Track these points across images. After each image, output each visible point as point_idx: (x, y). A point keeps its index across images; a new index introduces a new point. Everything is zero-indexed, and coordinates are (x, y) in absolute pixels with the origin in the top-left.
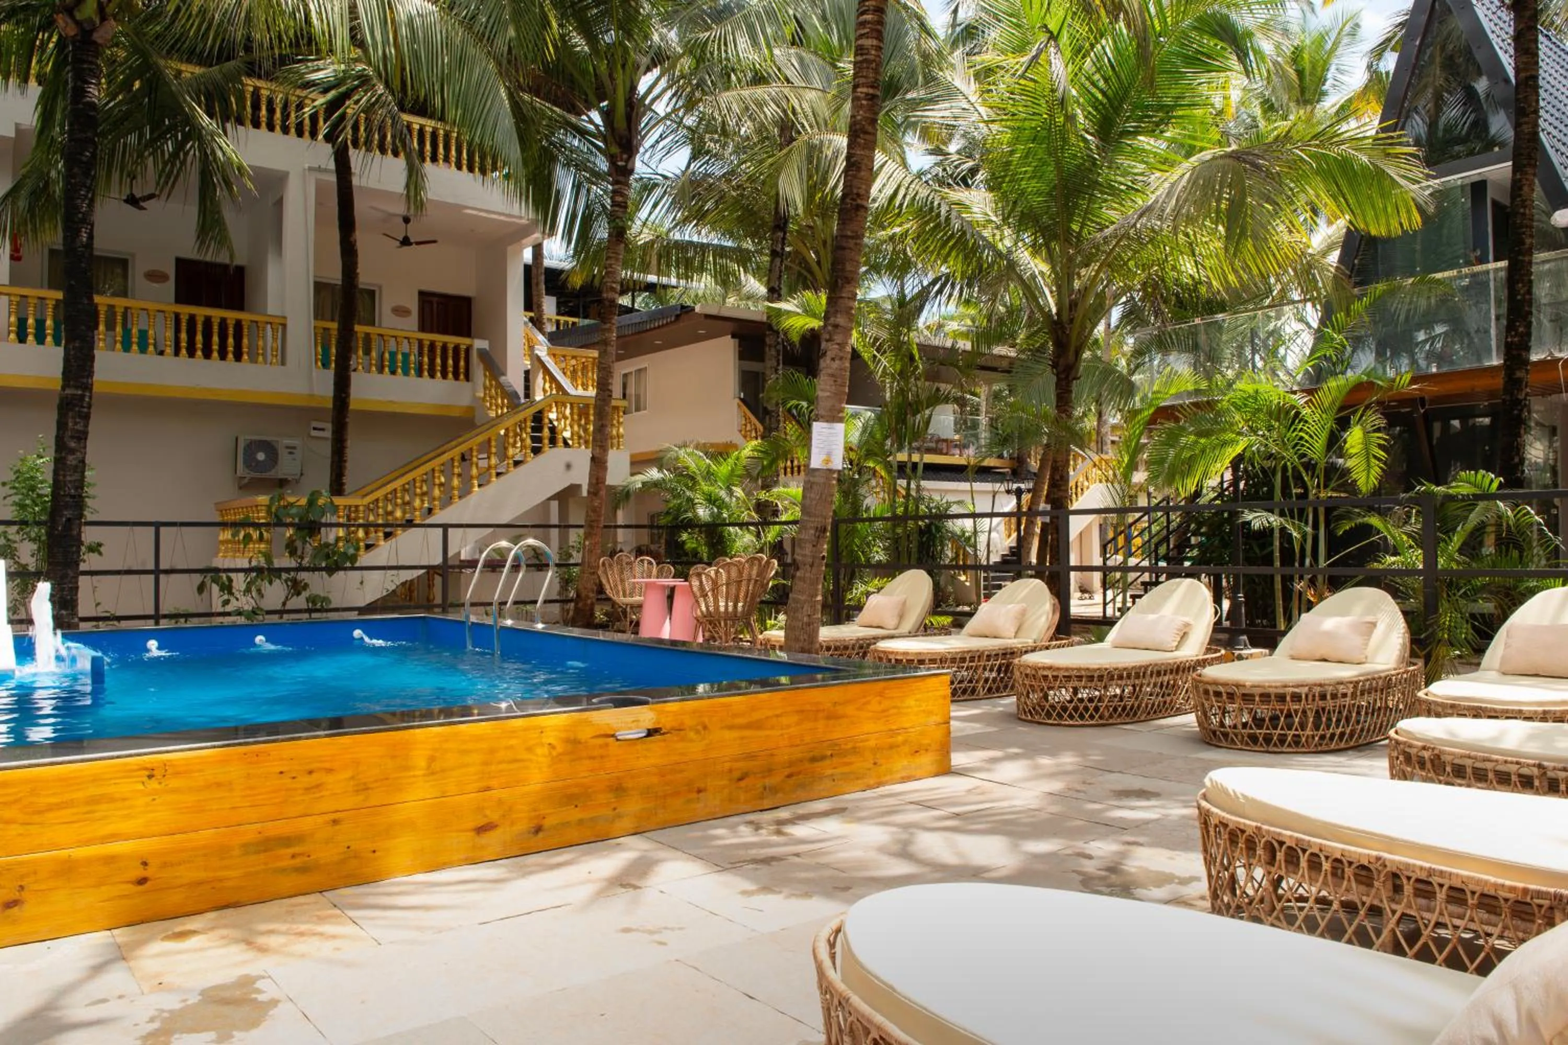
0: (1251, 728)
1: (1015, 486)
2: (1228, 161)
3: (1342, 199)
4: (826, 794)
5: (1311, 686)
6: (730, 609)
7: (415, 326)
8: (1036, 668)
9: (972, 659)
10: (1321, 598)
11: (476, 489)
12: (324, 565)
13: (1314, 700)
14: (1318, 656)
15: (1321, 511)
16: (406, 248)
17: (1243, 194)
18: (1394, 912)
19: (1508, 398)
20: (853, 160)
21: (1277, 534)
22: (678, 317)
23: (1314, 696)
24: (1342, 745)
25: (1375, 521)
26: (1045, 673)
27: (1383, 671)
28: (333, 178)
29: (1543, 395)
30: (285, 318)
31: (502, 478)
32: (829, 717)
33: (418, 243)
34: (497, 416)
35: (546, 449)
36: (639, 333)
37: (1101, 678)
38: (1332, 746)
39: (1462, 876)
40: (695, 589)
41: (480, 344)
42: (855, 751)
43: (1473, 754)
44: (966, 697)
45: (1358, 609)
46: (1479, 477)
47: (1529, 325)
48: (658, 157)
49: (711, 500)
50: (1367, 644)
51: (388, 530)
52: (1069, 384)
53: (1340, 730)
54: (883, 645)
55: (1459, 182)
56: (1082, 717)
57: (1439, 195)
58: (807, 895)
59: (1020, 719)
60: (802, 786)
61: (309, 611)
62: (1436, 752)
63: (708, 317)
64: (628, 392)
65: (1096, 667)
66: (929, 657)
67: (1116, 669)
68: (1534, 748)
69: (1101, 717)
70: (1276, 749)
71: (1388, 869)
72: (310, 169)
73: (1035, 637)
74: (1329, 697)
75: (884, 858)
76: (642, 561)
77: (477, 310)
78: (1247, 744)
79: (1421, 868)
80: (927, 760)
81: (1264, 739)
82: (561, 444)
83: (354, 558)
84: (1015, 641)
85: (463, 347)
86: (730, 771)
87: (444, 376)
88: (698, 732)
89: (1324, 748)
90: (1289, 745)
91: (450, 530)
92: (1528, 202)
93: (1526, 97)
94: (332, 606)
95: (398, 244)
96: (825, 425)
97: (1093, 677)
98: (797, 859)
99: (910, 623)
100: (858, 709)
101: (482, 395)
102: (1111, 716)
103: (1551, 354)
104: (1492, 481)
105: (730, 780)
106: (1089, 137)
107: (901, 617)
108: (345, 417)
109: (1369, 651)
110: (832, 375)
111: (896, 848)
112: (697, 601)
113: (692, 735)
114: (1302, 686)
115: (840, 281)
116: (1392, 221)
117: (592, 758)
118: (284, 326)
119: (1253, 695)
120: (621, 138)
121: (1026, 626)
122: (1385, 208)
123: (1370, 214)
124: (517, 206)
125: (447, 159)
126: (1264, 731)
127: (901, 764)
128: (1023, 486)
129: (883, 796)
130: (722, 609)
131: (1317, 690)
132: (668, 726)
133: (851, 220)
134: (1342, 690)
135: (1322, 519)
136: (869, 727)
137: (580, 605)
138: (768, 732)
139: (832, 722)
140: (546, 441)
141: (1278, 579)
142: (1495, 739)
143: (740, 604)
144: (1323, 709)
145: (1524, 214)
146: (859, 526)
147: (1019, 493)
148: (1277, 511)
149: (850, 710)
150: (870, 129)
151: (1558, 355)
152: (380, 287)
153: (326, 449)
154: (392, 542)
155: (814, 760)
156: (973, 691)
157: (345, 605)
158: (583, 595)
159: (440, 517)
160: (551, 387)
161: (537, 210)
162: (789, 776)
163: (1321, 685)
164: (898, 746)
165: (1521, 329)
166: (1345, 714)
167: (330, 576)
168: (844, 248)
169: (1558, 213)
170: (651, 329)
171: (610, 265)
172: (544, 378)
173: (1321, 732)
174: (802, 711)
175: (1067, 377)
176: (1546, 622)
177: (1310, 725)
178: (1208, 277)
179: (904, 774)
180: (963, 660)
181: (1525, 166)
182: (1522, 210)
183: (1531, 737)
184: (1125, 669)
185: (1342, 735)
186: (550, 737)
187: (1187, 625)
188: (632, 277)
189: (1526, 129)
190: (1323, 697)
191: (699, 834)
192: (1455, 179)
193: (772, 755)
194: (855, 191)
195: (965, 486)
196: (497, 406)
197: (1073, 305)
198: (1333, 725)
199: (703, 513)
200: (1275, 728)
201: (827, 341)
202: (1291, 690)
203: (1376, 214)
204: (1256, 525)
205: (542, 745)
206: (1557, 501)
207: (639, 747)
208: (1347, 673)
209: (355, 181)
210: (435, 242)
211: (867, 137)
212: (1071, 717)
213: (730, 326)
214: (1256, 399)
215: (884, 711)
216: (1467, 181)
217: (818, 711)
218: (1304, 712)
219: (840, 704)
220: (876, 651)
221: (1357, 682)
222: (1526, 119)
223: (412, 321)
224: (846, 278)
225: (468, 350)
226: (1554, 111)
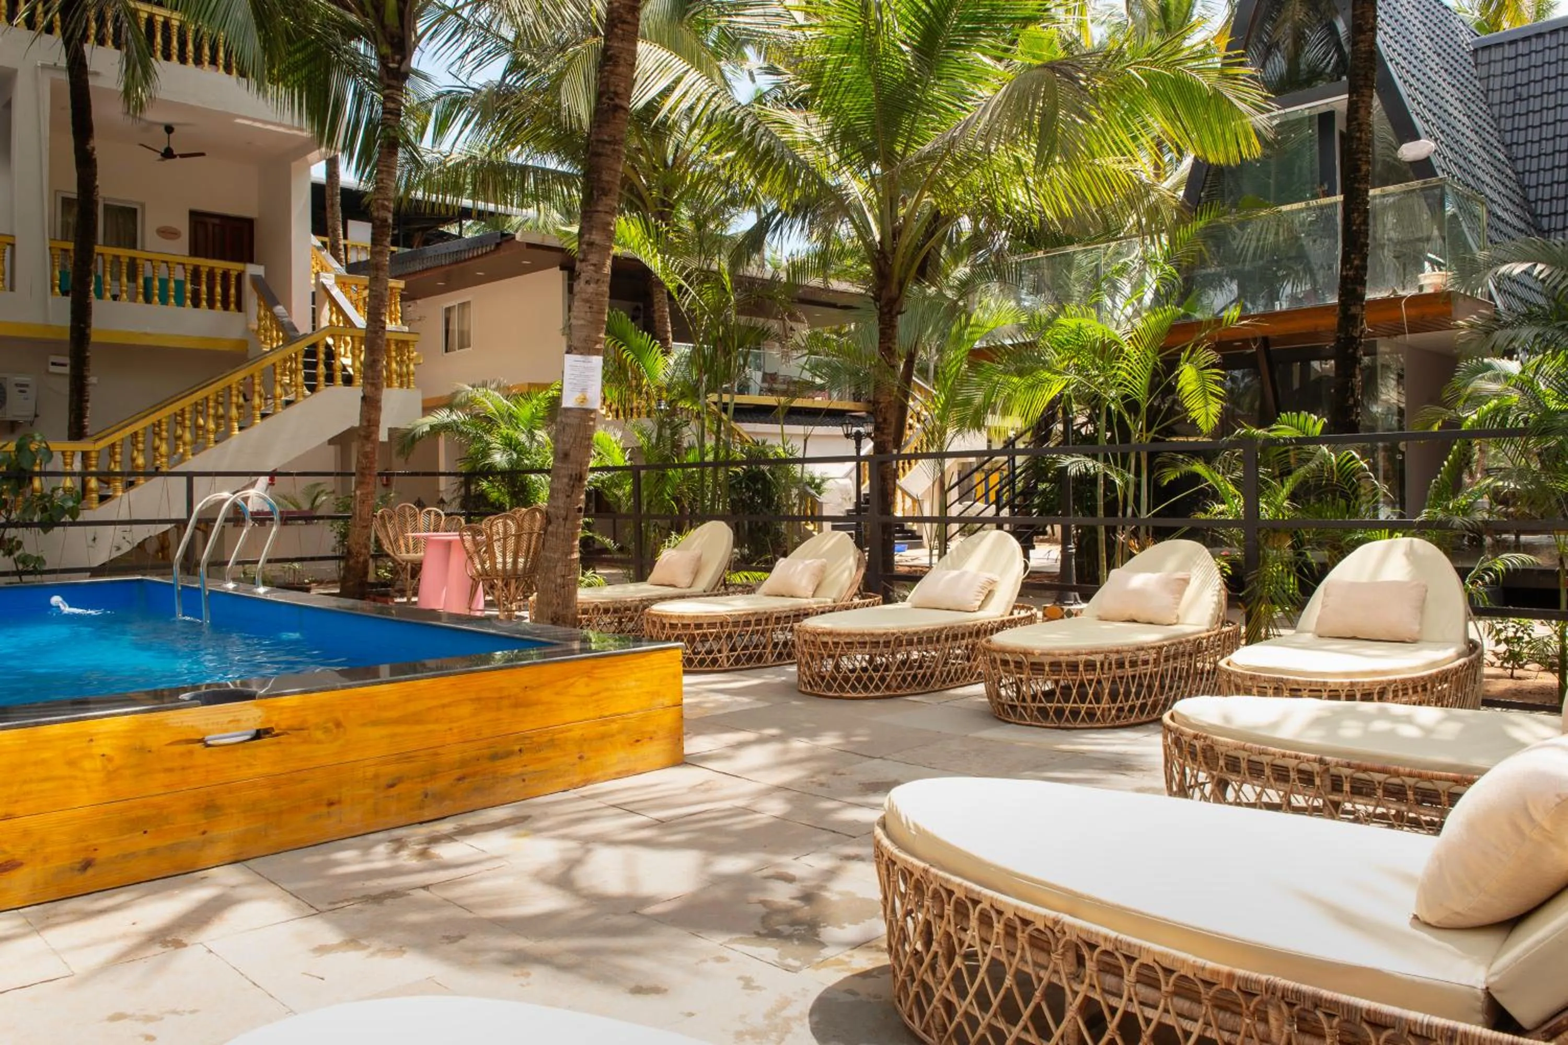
0: (1041, 701)
1: (855, 429)
2: (1044, 71)
3: (1179, 124)
4: (514, 798)
5: (1107, 653)
6: (509, 566)
7: (186, 251)
8: (816, 634)
9: (758, 622)
10: (1142, 548)
11: (236, 432)
12: (36, 520)
13: (1110, 669)
14: (1127, 617)
15: (1144, 456)
16: (169, 161)
17: (1056, 107)
18: (1075, 993)
19: (1342, 336)
20: (609, 53)
21: (1101, 481)
22: (498, 245)
23: (1110, 664)
24: (1144, 718)
25: (1199, 468)
26: (825, 639)
27: (1193, 634)
28: (65, 77)
29: (1389, 336)
30: (13, 236)
31: (268, 420)
32: (517, 705)
33: (182, 156)
34: (272, 350)
35: (322, 387)
36: (457, 262)
37: (887, 644)
38: (1132, 720)
39: (1154, 953)
40: (467, 545)
41: (254, 270)
42: (552, 743)
43: (1248, 745)
44: (752, 664)
45: (1171, 564)
46: (1302, 419)
47: (1364, 258)
48: (469, 69)
49: (510, 444)
50: (1178, 604)
51: (132, 479)
52: (893, 318)
53: (1141, 701)
54: (658, 608)
55: (1306, 113)
56: (866, 688)
57: (1286, 126)
58: (401, 950)
59: (801, 691)
60: (478, 790)
61: (19, 573)
62: (1208, 742)
63: (530, 246)
64: (451, 328)
65: (882, 631)
66: (707, 621)
67: (905, 634)
68: (1315, 738)
69: (888, 687)
70: (1069, 725)
71: (1067, 937)
72: (44, 67)
73: (834, 596)
74: (1127, 665)
75: (538, 889)
76: (429, 513)
77: (259, 233)
78: (1037, 719)
79: (1106, 939)
80: (655, 750)
81: (1055, 713)
82: (339, 381)
83: (74, 512)
84: (812, 601)
85: (234, 274)
86: (376, 776)
87: (211, 305)
88: (326, 730)
89: (1124, 722)
90: (1083, 720)
91: (195, 479)
92: (1365, 126)
93: (1363, 13)
94: (46, 568)
95: (159, 156)
96: (579, 357)
97: (878, 643)
98: (422, 894)
99: (706, 579)
100: (557, 694)
101: (256, 327)
102: (899, 687)
103: (1394, 291)
104: (1315, 423)
105: (376, 788)
106: (905, 48)
107: (696, 573)
108: (85, 351)
109: (1180, 611)
110: (587, 301)
111: (555, 872)
112: (471, 558)
113: (319, 735)
114: (1097, 653)
115: (595, 193)
116: (1230, 148)
117: (170, 770)
118: (13, 245)
119: (1042, 664)
120: (392, 37)
121: (824, 584)
122: (1223, 134)
123: (1208, 140)
124: (288, 114)
125: (214, 61)
126: (1054, 705)
127: (615, 757)
128: (862, 430)
129: (584, 797)
130: (499, 566)
131: (1114, 657)
132: (283, 725)
133: (607, 122)
134: (1142, 655)
135: (1144, 464)
136: (571, 715)
137: (351, 562)
138: (431, 727)
139: (521, 711)
140: (322, 379)
141: (1102, 530)
142: (1275, 725)
143: (521, 560)
144: (1121, 678)
145: (1360, 139)
146: (670, 472)
147: (858, 438)
148: (1101, 456)
149: (546, 695)
150: (629, 18)
151: (1401, 293)
152: (143, 206)
153: (64, 387)
154: (133, 492)
155: (495, 757)
156: (760, 657)
157: (63, 567)
158: (354, 552)
159: (193, 464)
160: (337, 319)
161: (313, 119)
162: (460, 779)
163: (1118, 652)
164: (612, 736)
165: (1356, 262)
166: (1146, 683)
167: (45, 532)
168: (599, 155)
169: (1404, 146)
170: (470, 259)
171: (382, 180)
172: (331, 309)
173: (1118, 704)
174: (479, 699)
175: (890, 311)
176: (1364, 579)
177: (1106, 696)
178: (1042, 207)
179: (619, 768)
180: (747, 623)
181: (1361, 87)
182: (1358, 135)
183: (1317, 722)
184: (916, 633)
185: (1143, 706)
186: (104, 746)
187: (993, 582)
188: (444, 200)
189: (1363, 47)
190: (1121, 665)
191: (317, 859)
192: (1303, 109)
193: (436, 754)
194: (612, 89)
195: (775, 428)
196: (271, 339)
197: (897, 233)
198: (1133, 695)
199: (499, 459)
200: (1067, 701)
201: (582, 261)
202: (1084, 658)
203: (1214, 140)
204: (1073, 471)
205: (91, 756)
206: (1402, 445)
207: (240, 753)
208: (1150, 636)
209: (92, 82)
210: (203, 154)
211: (625, 27)
212: (854, 688)
213: (557, 256)
214: (1078, 334)
215: (593, 694)
216: (1315, 112)
217: (501, 698)
218: (1099, 682)
219: (532, 688)
220: (649, 614)
221: (1161, 648)
222: (1362, 37)
223: (182, 245)
224: (603, 189)
225: (239, 277)
226: (1404, 42)
